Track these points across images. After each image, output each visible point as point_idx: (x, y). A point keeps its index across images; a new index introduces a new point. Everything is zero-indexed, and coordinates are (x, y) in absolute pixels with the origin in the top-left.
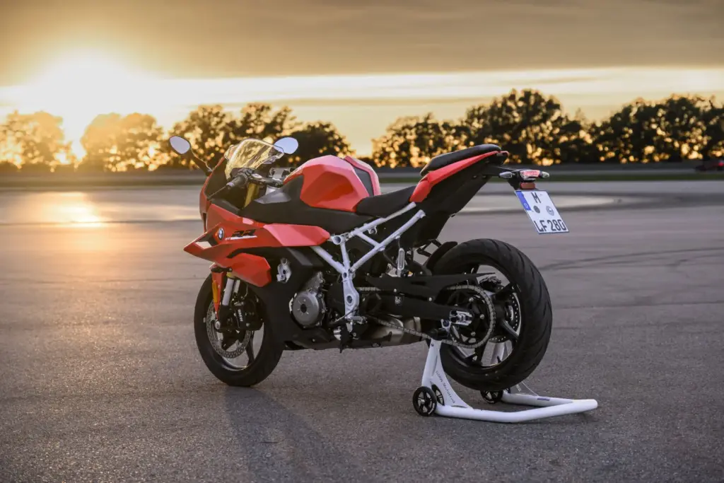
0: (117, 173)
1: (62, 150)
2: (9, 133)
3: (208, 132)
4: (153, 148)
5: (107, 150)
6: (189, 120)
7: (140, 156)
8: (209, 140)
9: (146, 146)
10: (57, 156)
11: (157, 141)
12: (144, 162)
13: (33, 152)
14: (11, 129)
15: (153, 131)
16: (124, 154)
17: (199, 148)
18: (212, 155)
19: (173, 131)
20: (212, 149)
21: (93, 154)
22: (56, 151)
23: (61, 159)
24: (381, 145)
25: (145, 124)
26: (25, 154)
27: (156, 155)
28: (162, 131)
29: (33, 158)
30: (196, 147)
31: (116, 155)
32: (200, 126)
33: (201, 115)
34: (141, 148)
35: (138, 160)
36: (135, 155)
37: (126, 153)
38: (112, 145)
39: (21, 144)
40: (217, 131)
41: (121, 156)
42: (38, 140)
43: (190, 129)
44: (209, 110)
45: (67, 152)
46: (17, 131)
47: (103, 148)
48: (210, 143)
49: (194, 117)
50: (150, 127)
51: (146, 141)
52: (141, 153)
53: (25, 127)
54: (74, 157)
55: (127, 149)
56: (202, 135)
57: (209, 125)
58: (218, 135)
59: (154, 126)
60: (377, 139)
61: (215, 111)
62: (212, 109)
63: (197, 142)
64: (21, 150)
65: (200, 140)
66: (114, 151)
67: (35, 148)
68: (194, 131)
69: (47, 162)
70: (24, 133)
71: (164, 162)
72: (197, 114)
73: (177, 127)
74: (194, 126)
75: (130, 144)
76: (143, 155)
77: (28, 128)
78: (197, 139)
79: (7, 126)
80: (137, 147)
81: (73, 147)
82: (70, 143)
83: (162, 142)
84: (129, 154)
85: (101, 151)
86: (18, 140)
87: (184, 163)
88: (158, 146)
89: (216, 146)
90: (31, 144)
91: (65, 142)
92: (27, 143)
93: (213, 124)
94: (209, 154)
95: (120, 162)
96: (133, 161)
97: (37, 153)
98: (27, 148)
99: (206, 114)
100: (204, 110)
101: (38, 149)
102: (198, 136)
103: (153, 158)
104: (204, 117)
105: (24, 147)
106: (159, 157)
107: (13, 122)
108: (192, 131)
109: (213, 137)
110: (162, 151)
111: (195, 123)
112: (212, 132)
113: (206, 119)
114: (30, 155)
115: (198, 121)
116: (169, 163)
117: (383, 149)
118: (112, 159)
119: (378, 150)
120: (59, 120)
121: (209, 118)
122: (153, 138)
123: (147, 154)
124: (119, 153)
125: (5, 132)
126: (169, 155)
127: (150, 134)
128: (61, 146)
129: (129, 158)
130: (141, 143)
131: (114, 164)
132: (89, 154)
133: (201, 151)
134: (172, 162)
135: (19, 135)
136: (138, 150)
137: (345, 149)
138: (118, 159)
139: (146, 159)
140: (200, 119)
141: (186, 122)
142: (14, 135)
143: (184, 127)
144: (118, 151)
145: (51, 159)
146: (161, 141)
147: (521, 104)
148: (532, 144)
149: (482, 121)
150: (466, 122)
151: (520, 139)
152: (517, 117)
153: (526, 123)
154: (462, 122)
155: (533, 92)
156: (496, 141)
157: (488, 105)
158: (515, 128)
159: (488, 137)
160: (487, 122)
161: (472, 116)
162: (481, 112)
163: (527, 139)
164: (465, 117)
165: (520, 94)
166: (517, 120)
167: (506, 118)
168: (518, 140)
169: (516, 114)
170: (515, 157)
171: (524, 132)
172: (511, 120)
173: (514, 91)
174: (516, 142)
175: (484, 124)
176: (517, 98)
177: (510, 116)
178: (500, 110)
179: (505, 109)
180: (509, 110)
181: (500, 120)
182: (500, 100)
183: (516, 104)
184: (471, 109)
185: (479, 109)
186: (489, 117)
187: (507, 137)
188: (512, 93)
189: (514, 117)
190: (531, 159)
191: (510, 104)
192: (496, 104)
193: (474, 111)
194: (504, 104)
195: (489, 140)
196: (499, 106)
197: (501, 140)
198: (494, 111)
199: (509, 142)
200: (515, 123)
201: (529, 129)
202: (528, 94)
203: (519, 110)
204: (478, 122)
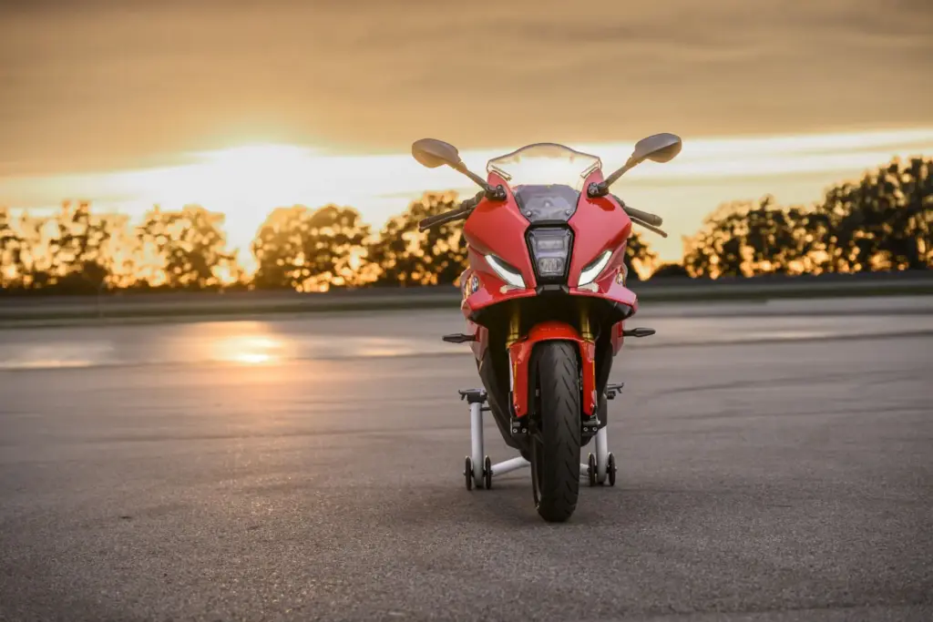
0: (304, 294)
1: (223, 262)
2: (147, 237)
3: (437, 231)
4: (356, 255)
5: (289, 260)
6: (409, 214)
7: (337, 268)
8: (440, 242)
9: (346, 253)
10: (216, 270)
11: (362, 246)
12: (344, 277)
13: (181, 265)
14: (149, 233)
15: (357, 230)
16: (314, 266)
17: (426, 254)
18: (445, 264)
19: (385, 230)
20: (444, 256)
21: (269, 266)
22: (216, 263)
23: (223, 275)
24: (696, 245)
25: (345, 220)
26: (170, 268)
27: (362, 267)
28: (370, 231)
29: (183, 273)
30: (420, 253)
31: (302, 268)
33: (426, 206)
34: (339, 256)
35: (335, 274)
36: (330, 267)
37: (317, 263)
38: (296, 253)
39: (165, 254)
40: (452, 229)
41: (309, 268)
42: (189, 248)
43: (409, 227)
44: (439, 200)
45: (230, 265)
46: (160, 235)
47: (284, 258)
48: (441, 247)
49: (416, 209)
50: (351, 225)
51: (347, 246)
52: (338, 263)
53: (170, 229)
54: (240, 273)
55: (319, 259)
56: (428, 236)
58: (452, 234)
59: (358, 224)
60: (690, 236)
61: (446, 200)
62: (443, 197)
63: (422, 246)
64: (165, 263)
65: (426, 243)
66: (300, 260)
67: (184, 259)
68: (417, 231)
69: (202, 281)
70: (168, 237)
71: (373, 278)
72: (421, 205)
73: (392, 225)
74: (415, 224)
75: (323, 251)
76: (343, 267)
77: (175, 230)
78: (421, 242)
79: (145, 229)
80: (333, 255)
81: (238, 256)
82: (236, 252)
83: (372, 247)
84: (322, 266)
85: (280, 262)
86: (161, 248)
87: (402, 277)
88: (365, 253)
89: (449, 251)
90: (179, 254)
91: (227, 250)
92: (174, 253)
94: (439, 264)
95: (308, 277)
96: (327, 275)
97: (188, 266)
98: (173, 260)
99: (435, 204)
100: (432, 197)
101: (189, 261)
102: (424, 238)
103: (355, 267)
104: (431, 208)
105: (168, 258)
106: (366, 269)
107: (152, 223)
108: (413, 231)
109: (445, 237)
110: (370, 260)
111: (417, 218)
112: (443, 231)
113: (435, 212)
114: (178, 270)
115: (422, 215)
116: (379, 277)
117: (700, 251)
118: (296, 274)
119: (691, 252)
120: (220, 217)
122: (357, 241)
123: (347, 265)
124: (308, 264)
125: (141, 236)
126: (380, 266)
127: (351, 235)
128: (223, 257)
129: (321, 271)
130: (339, 250)
131: (301, 280)
132: (263, 268)
133: (428, 260)
134: (385, 276)
135: (162, 240)
136: (335, 260)
137: (642, 253)
138: (306, 272)
139: (346, 271)
140: (425, 212)
141: (405, 216)
142: (154, 241)
143: (401, 224)
144: (305, 261)
145: (208, 274)
146: (369, 246)
147: (906, 178)
148: (925, 238)
149: (848, 205)
150: (824, 207)
151: (908, 232)
152: (901, 198)
153: (916, 207)
154: (818, 207)
155: (926, 160)
156: (870, 236)
157: (856, 182)
158: (899, 215)
159: (858, 230)
160: (856, 207)
161: (833, 198)
162: (848, 191)
163: (918, 230)
164: (822, 201)
165: (904, 164)
166: (902, 202)
167: (884, 201)
168: (904, 233)
169: (899, 194)
170: (899, 258)
171: (912, 222)
172: (893, 204)
173: (895, 158)
174: (899, 236)
175: (852, 210)
176: (901, 169)
177: (890, 197)
178: (875, 188)
179: (882, 187)
180: (890, 188)
181: (876, 203)
182: (875, 173)
183: (899, 179)
184: (832, 188)
185: (844, 188)
186: (858, 200)
187: (887, 228)
188: (894, 162)
189: (897, 199)
190: (925, 262)
191: (890, 178)
192: (868, 179)
193: (836, 190)
194: (881, 179)
195: (860, 234)
196: (874, 182)
197: (879, 234)
198: (866, 190)
199: (891, 237)
200: (898, 207)
201: (919, 215)
202: (917, 164)
203: (904, 187)
204: (843, 208)
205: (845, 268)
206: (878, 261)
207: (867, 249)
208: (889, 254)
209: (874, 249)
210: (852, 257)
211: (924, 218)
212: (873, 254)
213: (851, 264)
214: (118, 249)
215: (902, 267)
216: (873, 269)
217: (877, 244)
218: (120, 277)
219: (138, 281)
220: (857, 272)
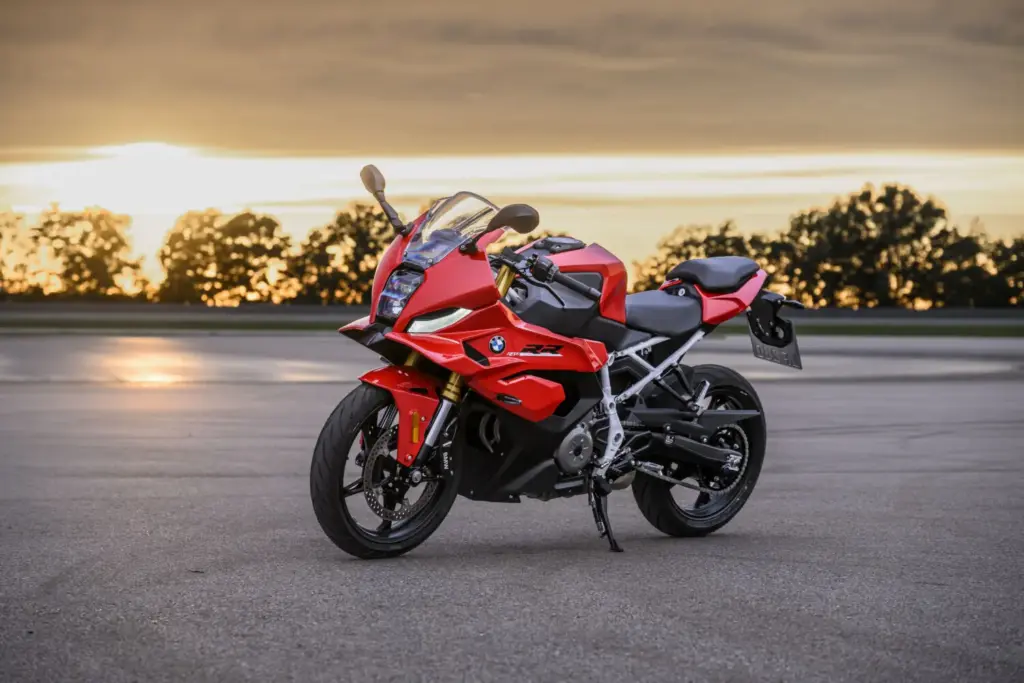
0: (215, 309)
1: (126, 270)
2: (43, 240)
3: (365, 245)
4: (275, 268)
5: (199, 271)
6: (335, 225)
7: (253, 281)
8: (367, 257)
9: (264, 265)
10: (118, 279)
11: (281, 258)
12: (259, 292)
13: (80, 272)
14: (45, 235)
15: (276, 241)
16: (227, 278)
17: (350, 270)
19: (307, 242)
20: (371, 273)
21: (177, 276)
22: (118, 271)
23: (126, 284)
24: (647, 272)
25: (263, 229)
26: (66, 275)
27: (280, 281)
28: (290, 242)
29: (81, 282)
30: (345, 269)
31: (213, 280)
32: (352, 236)
33: (354, 216)
34: (255, 269)
35: (250, 289)
36: (245, 281)
37: (232, 276)
38: (208, 263)
39: (62, 259)
40: (380, 243)
41: (221, 281)
42: (88, 252)
43: (335, 239)
44: (368, 210)
45: (135, 274)
46: (57, 237)
47: (194, 269)
48: (368, 262)
49: (343, 220)
50: (270, 235)
51: (264, 258)
52: (254, 276)
53: (69, 232)
54: (145, 283)
55: (233, 271)
56: (355, 250)
57: (368, 233)
58: (381, 249)
59: (277, 233)
60: (642, 262)
62: (372, 208)
63: (347, 261)
64: (61, 269)
65: (351, 257)
66: (211, 272)
67: (83, 266)
68: (342, 243)
69: (102, 290)
70: (67, 240)
71: (292, 294)
72: (348, 216)
73: (315, 236)
74: (342, 234)
75: (238, 262)
76: (258, 281)
77: (74, 233)
78: (346, 257)
79: (41, 230)
80: (249, 267)
81: (144, 265)
82: (140, 260)
83: (291, 260)
84: (236, 279)
85: (190, 273)
86: (57, 252)
87: (324, 294)
88: (283, 266)
90: (78, 259)
91: (132, 260)
92: (72, 257)
93: (374, 231)
94: (366, 282)
95: (219, 290)
96: (241, 290)
97: (87, 274)
98: (71, 266)
99: (363, 215)
100: (359, 208)
101: (89, 267)
102: (349, 251)
103: (272, 281)
104: (359, 219)
105: (65, 264)
106: (284, 285)
107: (49, 224)
108: (338, 243)
109: (373, 253)
110: (288, 274)
111: (343, 230)
112: (372, 245)
113: (363, 224)
114: (75, 277)
115: (349, 226)
116: (299, 293)
117: (652, 278)
118: (207, 287)
119: (642, 279)
120: (124, 220)
121: (368, 223)
122: (276, 252)
123: (264, 279)
124: (220, 276)
125: (36, 238)
126: (301, 282)
127: (269, 245)
128: (127, 264)
129: (235, 285)
130: (255, 262)
131: (212, 293)
132: (170, 279)
133: (353, 276)
134: (305, 293)
135: (59, 244)
136: (250, 273)
138: (218, 285)
139: (262, 286)
140: (352, 224)
141: (329, 228)
142: (50, 244)
143: (326, 235)
144: (218, 272)
145: (111, 284)
146: (289, 258)
147: (880, 208)
148: (897, 274)
149: (815, 234)
150: (789, 235)
151: (878, 265)
152: (873, 230)
153: (888, 239)
154: (782, 236)
155: (901, 189)
156: (838, 269)
157: (825, 208)
158: (870, 247)
159: (825, 262)
160: (824, 236)
161: (799, 225)
162: (815, 219)
163: (890, 265)
164: (787, 228)
165: (878, 192)
166: (873, 234)
167: (854, 231)
168: (874, 267)
169: (871, 224)
170: (869, 295)
171: (884, 254)
172: (864, 234)
173: (868, 184)
174: (870, 270)
175: (818, 239)
176: (874, 198)
177: (861, 227)
178: (846, 217)
179: (852, 217)
180: (861, 217)
181: (845, 233)
182: (845, 200)
183: (871, 208)
184: (797, 215)
185: (811, 216)
186: (827, 229)
187: (856, 261)
188: (866, 189)
189: (868, 229)
190: (896, 299)
191: (862, 207)
192: (838, 207)
193: (802, 218)
194: (852, 207)
195: (827, 267)
196: (844, 210)
197: (847, 266)
198: (835, 218)
199: (860, 270)
200: (870, 240)
201: (892, 249)
202: (891, 192)
203: (877, 217)
204: (809, 237)
205: (809, 303)
206: (845, 296)
207: (834, 283)
208: (858, 290)
209: (841, 284)
210: (817, 291)
211: (896, 251)
212: (841, 289)
213: (816, 300)
214: (10, 252)
215: (871, 304)
216: (840, 305)
217: (845, 278)
218: (12, 282)
219: (30, 287)
220: (822, 308)
